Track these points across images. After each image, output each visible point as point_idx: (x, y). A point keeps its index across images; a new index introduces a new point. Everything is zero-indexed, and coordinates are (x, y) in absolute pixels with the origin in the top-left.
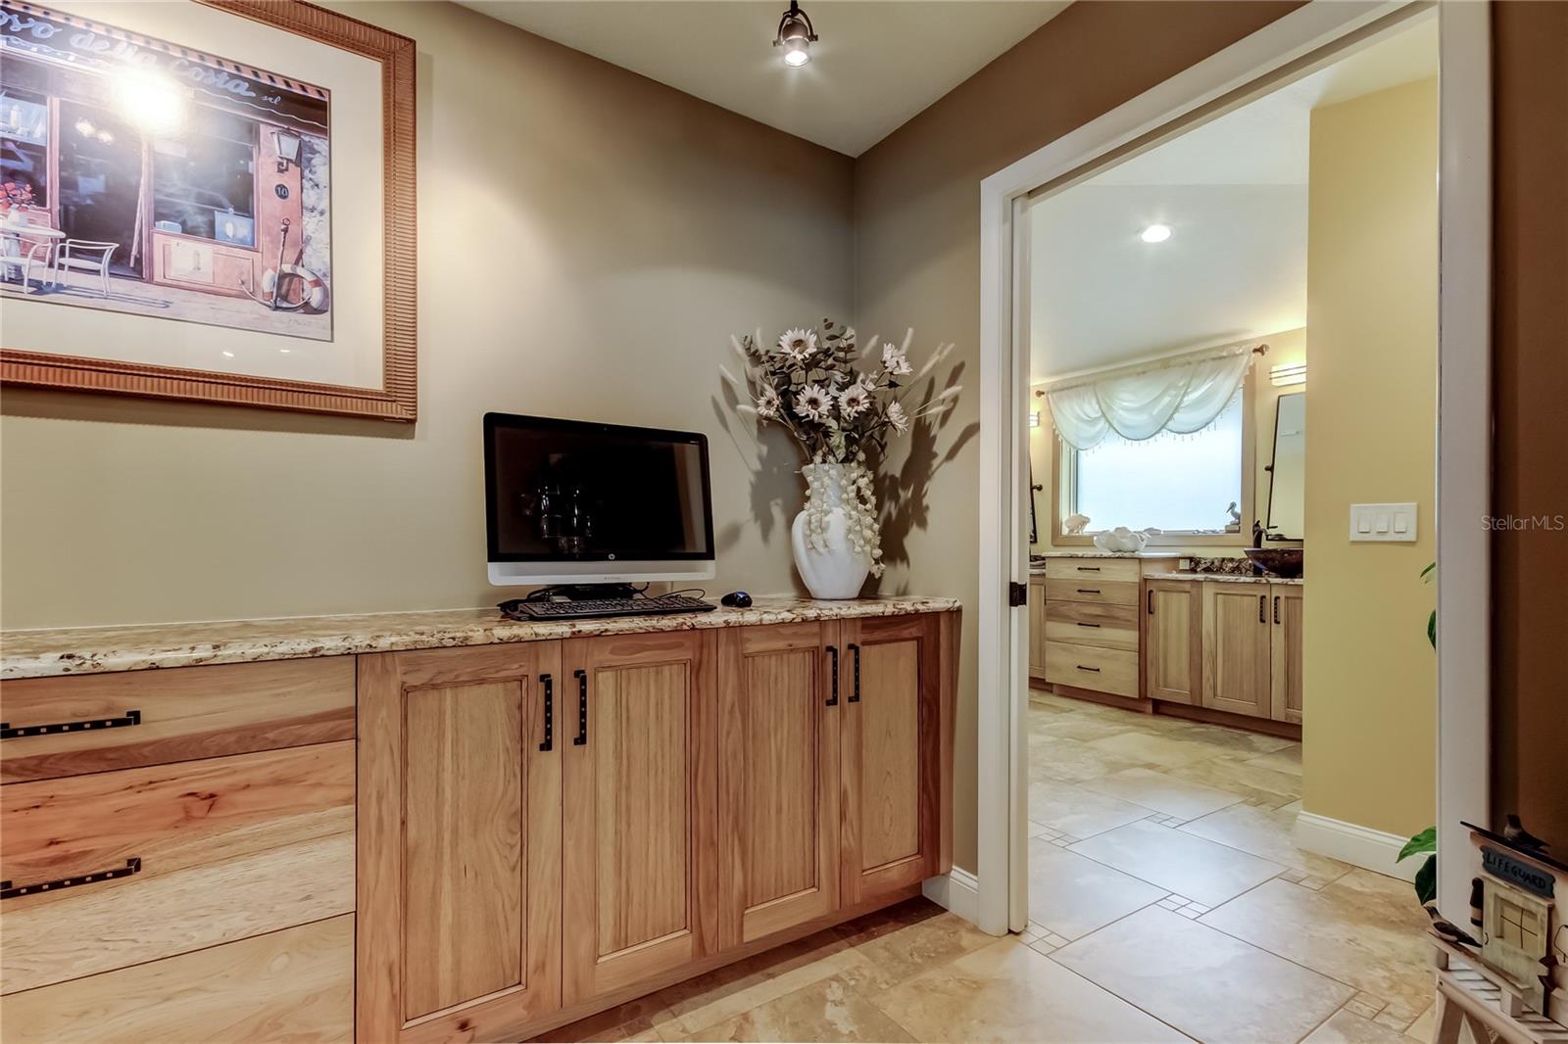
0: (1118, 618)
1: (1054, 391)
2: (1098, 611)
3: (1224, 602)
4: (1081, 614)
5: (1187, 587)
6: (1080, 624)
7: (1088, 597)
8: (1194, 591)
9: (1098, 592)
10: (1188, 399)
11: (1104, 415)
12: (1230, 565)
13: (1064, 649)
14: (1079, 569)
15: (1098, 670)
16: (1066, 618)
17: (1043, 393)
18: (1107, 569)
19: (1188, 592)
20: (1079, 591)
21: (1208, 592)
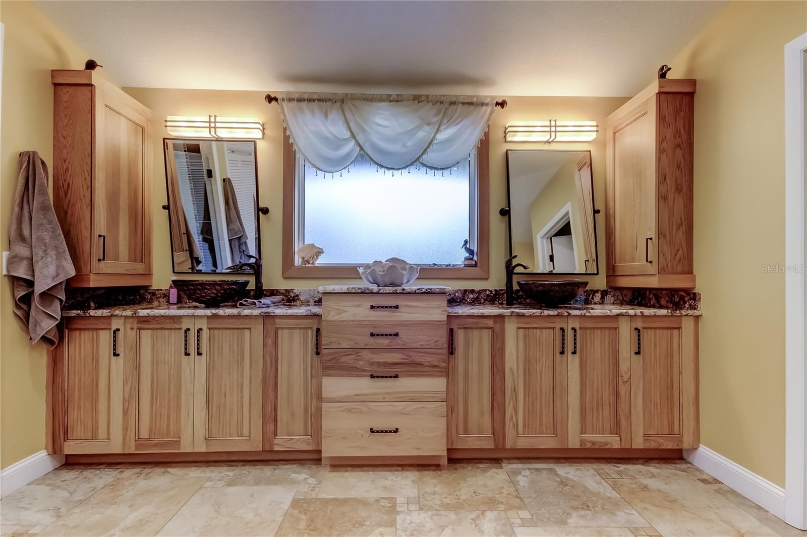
0: (421, 364)
1: (290, 100)
2: (396, 357)
3: (525, 336)
4: (372, 364)
5: (490, 323)
6: (372, 377)
7: (385, 342)
8: (497, 327)
9: (397, 335)
10: (441, 136)
11: (353, 136)
12: (471, 296)
13: (349, 411)
14: (372, 307)
15: (396, 431)
16: (352, 371)
17: (276, 99)
18: (408, 306)
19: (491, 328)
20: (372, 335)
21: (511, 328)
